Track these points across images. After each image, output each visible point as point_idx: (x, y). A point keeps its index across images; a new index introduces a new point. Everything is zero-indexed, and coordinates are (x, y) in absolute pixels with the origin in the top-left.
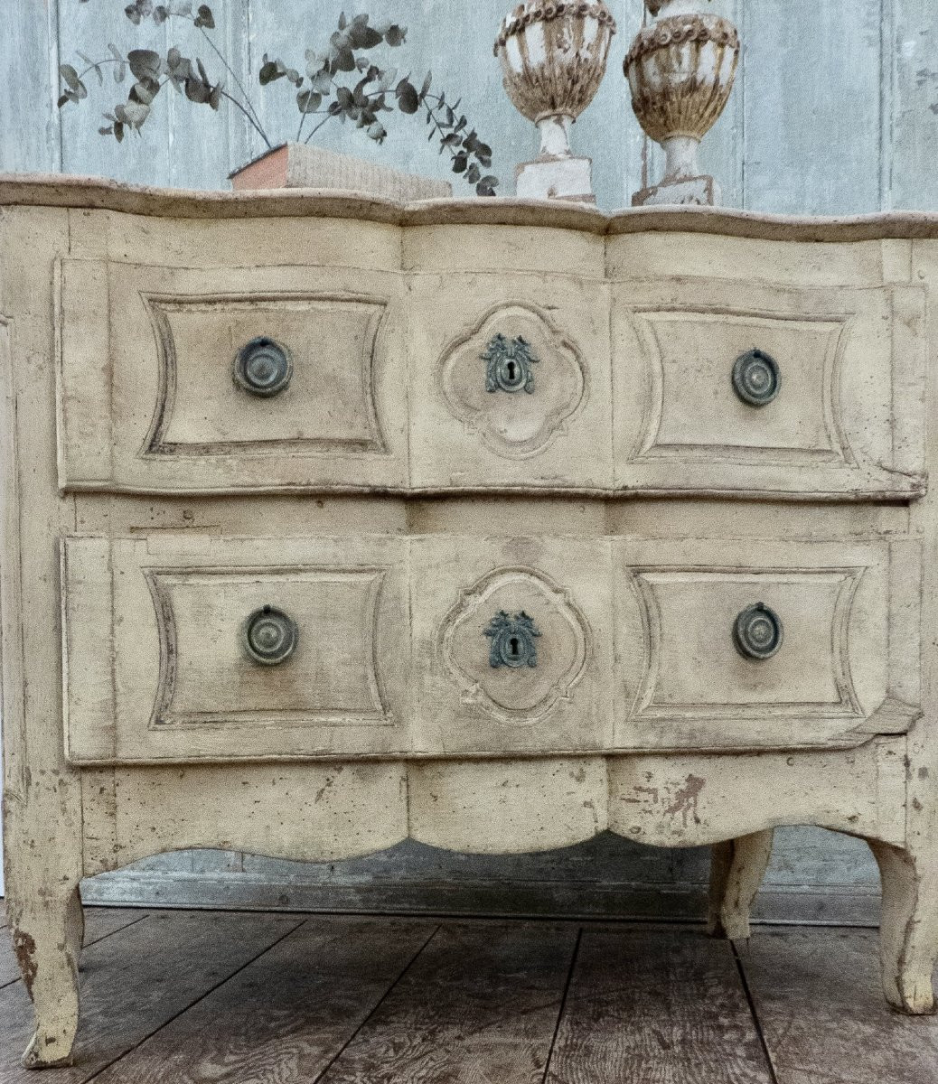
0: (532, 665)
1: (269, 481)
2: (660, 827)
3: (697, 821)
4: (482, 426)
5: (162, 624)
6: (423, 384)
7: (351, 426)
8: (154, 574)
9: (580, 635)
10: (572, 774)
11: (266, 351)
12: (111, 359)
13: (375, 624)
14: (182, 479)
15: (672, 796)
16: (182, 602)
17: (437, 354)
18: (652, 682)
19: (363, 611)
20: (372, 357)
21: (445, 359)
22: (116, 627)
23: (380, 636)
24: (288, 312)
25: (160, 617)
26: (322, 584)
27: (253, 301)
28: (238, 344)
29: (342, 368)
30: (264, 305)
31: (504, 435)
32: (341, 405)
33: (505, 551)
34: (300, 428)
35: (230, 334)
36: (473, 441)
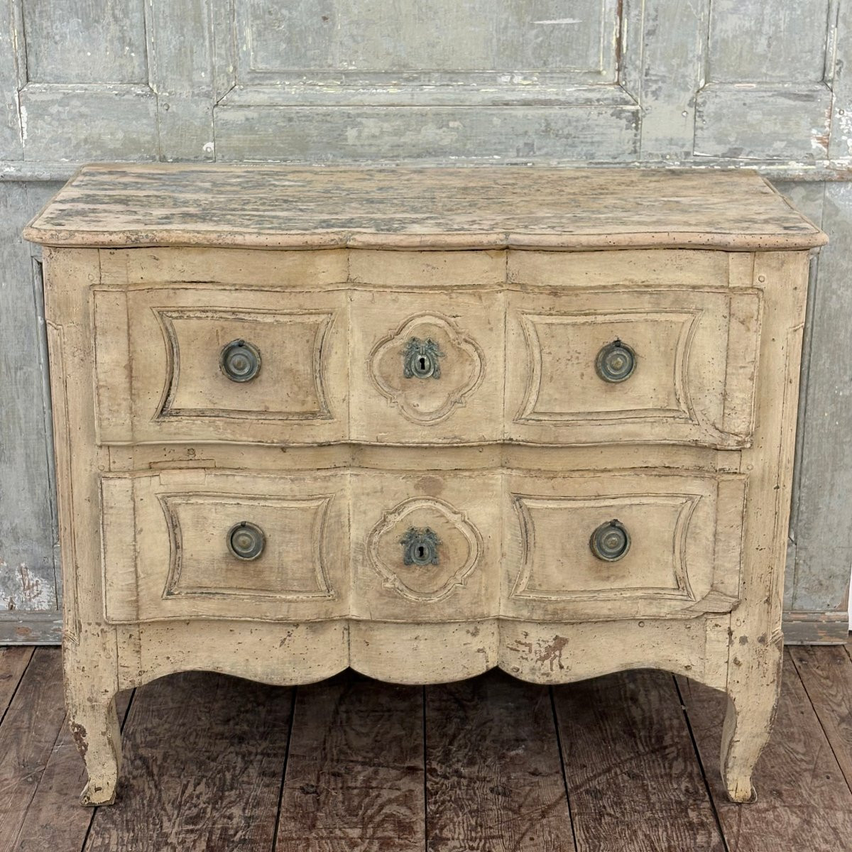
0: (435, 564)
1: (245, 438)
2: (533, 670)
3: (561, 667)
4: (401, 401)
5: (171, 530)
6: (358, 370)
7: (303, 403)
8: (164, 499)
9: (473, 541)
10: (468, 632)
11: (242, 351)
12: (131, 360)
13: (322, 533)
14: (185, 434)
15: (543, 650)
16: (185, 515)
17: (369, 348)
18: (527, 574)
19: (313, 525)
20: (320, 351)
21: (374, 353)
22: (137, 536)
23: (325, 542)
24: (260, 323)
26: (283, 508)
27: (234, 313)
28: (223, 343)
29: (297, 363)
30: (241, 316)
31: (417, 408)
32: (296, 389)
33: (417, 487)
34: (267, 404)
35: (217, 335)
36: (393, 412)
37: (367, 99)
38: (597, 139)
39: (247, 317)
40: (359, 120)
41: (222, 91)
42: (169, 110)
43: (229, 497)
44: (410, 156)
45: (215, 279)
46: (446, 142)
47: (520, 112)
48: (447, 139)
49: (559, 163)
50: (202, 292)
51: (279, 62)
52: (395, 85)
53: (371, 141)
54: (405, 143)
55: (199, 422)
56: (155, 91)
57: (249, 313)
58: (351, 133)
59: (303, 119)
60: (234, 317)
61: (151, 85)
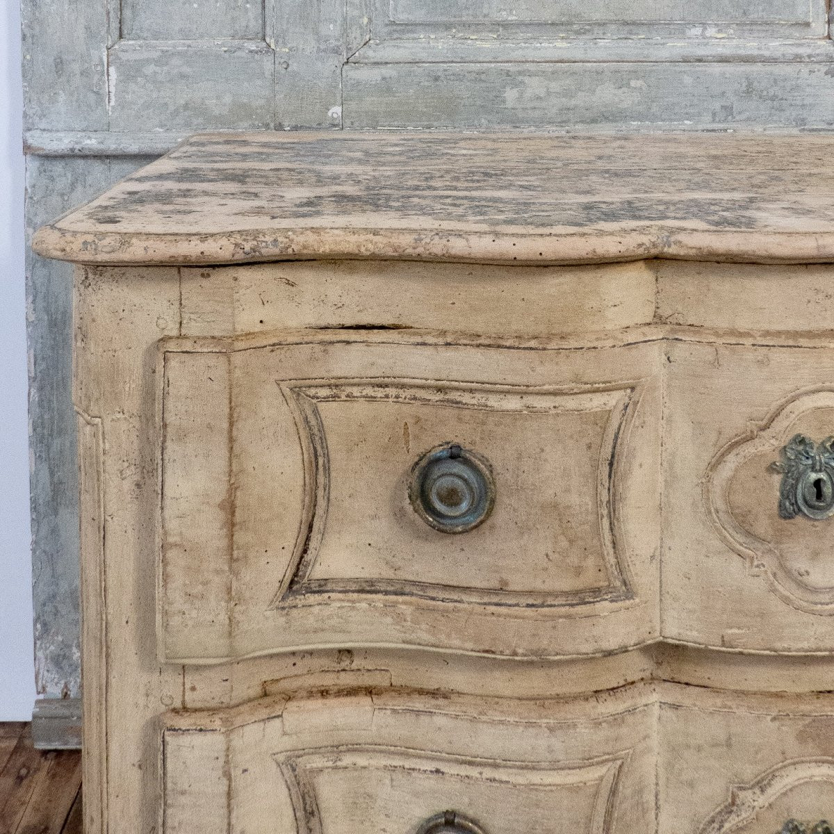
1: (457, 642)
5: (302, 823)
7: (578, 571)
11: (455, 467)
12: (233, 489)
14: (334, 630)
16: (330, 792)
17: (707, 457)
20: (611, 464)
21: (715, 465)
24: (493, 411)
25: (300, 814)
26: (532, 787)
27: (440, 389)
28: (417, 448)
29: (568, 490)
30: (454, 396)
31: (805, 579)
32: (564, 543)
33: (802, 737)
34: (504, 576)
35: (406, 434)
36: (756, 587)
37: (531, 54)
38: (808, 101)
39: (466, 398)
40: (520, 78)
41: (354, 46)
42: (289, 69)
43: (420, 757)
44: (582, 122)
45: (403, 321)
46: (624, 105)
47: (717, 69)
48: (628, 100)
49: (765, 130)
50: (380, 349)
51: (423, 12)
52: (563, 38)
53: (536, 104)
54: (576, 107)
55: (364, 605)
56: (273, 46)
57: (471, 391)
58: (511, 95)
59: (452, 77)
60: (439, 396)
61: (268, 40)
